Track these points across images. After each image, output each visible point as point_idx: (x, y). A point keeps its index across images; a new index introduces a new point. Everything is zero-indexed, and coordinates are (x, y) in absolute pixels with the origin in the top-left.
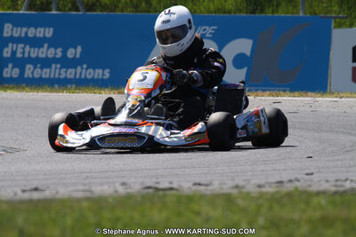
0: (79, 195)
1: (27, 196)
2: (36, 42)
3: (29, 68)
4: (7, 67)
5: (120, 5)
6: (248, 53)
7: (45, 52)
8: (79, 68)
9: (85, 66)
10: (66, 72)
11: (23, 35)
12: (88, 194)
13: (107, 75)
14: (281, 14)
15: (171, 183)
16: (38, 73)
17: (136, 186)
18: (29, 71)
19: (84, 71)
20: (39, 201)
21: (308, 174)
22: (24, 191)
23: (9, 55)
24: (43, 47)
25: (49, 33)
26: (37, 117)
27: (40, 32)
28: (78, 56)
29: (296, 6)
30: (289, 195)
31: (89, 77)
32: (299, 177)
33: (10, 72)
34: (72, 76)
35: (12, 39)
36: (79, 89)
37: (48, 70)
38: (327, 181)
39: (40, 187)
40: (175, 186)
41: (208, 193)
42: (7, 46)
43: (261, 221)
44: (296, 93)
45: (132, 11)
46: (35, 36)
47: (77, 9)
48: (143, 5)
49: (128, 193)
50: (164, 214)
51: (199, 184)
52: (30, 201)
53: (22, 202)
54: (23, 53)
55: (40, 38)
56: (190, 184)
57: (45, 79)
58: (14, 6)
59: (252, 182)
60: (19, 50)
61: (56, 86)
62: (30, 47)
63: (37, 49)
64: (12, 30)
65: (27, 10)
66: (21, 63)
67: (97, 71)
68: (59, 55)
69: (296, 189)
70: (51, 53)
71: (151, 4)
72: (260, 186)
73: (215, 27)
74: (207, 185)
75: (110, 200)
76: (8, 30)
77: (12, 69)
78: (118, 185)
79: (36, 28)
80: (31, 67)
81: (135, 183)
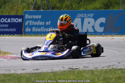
0: (50, 71)
1: (34, 72)
2: (36, 20)
3: (34, 28)
4: (27, 28)
5: (63, 7)
6: (104, 22)
7: (39, 23)
8: (50, 28)
10: (46, 29)
11: (32, 18)
12: (52, 71)
16: (37, 30)
17: (66, 68)
18: (34, 29)
20: (38, 73)
21: (119, 63)
22: (33, 70)
23: (27, 24)
24: (38, 21)
25: (40, 17)
27: (37, 17)
28: (49, 24)
29: (120, 6)
30: (110, 70)
33: (28, 30)
35: (28, 19)
37: (40, 29)
38: (123, 65)
39: (38, 69)
40: (78, 68)
41: (87, 70)
42: (27, 21)
44: (119, 35)
45: (67, 9)
47: (49, 9)
48: (70, 7)
49: (64, 70)
51: (85, 67)
52: (36, 73)
54: (32, 23)
55: (37, 19)
56: (83, 67)
57: (39, 32)
58: (29, 8)
59: (101, 66)
60: (31, 23)
62: (34, 21)
63: (36, 22)
64: (28, 16)
65: (33, 10)
66: (31, 27)
68: (43, 24)
69: (113, 68)
70: (41, 23)
71: (73, 7)
72: (103, 67)
73: (93, 14)
74: (88, 67)
75: (59, 73)
76: (27, 16)
77: (29, 28)
78: (61, 67)
79: (36, 15)
80: (35, 28)
81: (66, 67)
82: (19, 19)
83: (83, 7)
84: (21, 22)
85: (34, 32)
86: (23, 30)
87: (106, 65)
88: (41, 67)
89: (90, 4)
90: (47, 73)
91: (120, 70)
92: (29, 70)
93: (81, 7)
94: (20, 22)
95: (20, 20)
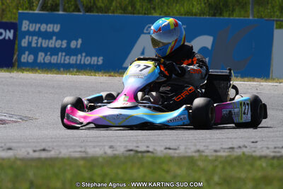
0: (77, 155)
1: (36, 155)
2: (47, 36)
3: (41, 55)
4: (24, 54)
5: (112, 8)
6: (210, 47)
7: (53, 43)
8: (79, 56)
9: (84, 54)
10: (69, 59)
11: (37, 30)
12: (84, 155)
13: (101, 62)
14: (235, 17)
15: (148, 147)
16: (48, 59)
17: (120, 150)
18: (41, 57)
19: (83, 58)
20: (46, 159)
21: (253, 142)
22: (35, 151)
23: (26, 45)
24: (52, 38)
25: (57, 28)
26: (47, 93)
27: (50, 28)
28: (79, 46)
29: (246, 11)
30: (238, 159)
31: (87, 63)
32: (246, 144)
33: (27, 58)
34: (74, 62)
35: (29, 33)
36: (79, 72)
37: (56, 57)
38: (268, 148)
39: (47, 148)
40: (150, 149)
41: (176, 155)
42: (25, 38)
43: (216, 178)
44: (246, 79)
45: (121, 13)
46: (46, 31)
47: (79, 11)
48: (130, 8)
49: (115, 154)
50: (142, 172)
51: (170, 149)
52: (39, 159)
53: (33, 160)
54: (37, 43)
55: (50, 32)
56: (162, 149)
57: (54, 64)
58: (31, 7)
59: (210, 148)
60: (34, 41)
61: (62, 69)
62: (43, 39)
63: (47, 41)
64: (29, 26)
65: (40, 10)
66: (34, 51)
67: (93, 58)
68: (64, 45)
69: (244, 153)
70: (58, 44)
71: (135, 8)
72: (216, 151)
74: (175, 149)
75: (100, 160)
76: (25, 26)
77: (28, 55)
78: (107, 148)
79: (47, 25)
80: (43, 54)
81: (120, 146)
82: (8, 31)
83: (159, 8)
84: (11, 37)
85: (40, 63)
86: (15, 57)
87: (224, 146)
88: (55, 144)
89: (176, 3)
90: (70, 159)
91: (263, 160)
92: (23, 150)
93: (154, 9)
94: (9, 37)
95: (9, 34)
